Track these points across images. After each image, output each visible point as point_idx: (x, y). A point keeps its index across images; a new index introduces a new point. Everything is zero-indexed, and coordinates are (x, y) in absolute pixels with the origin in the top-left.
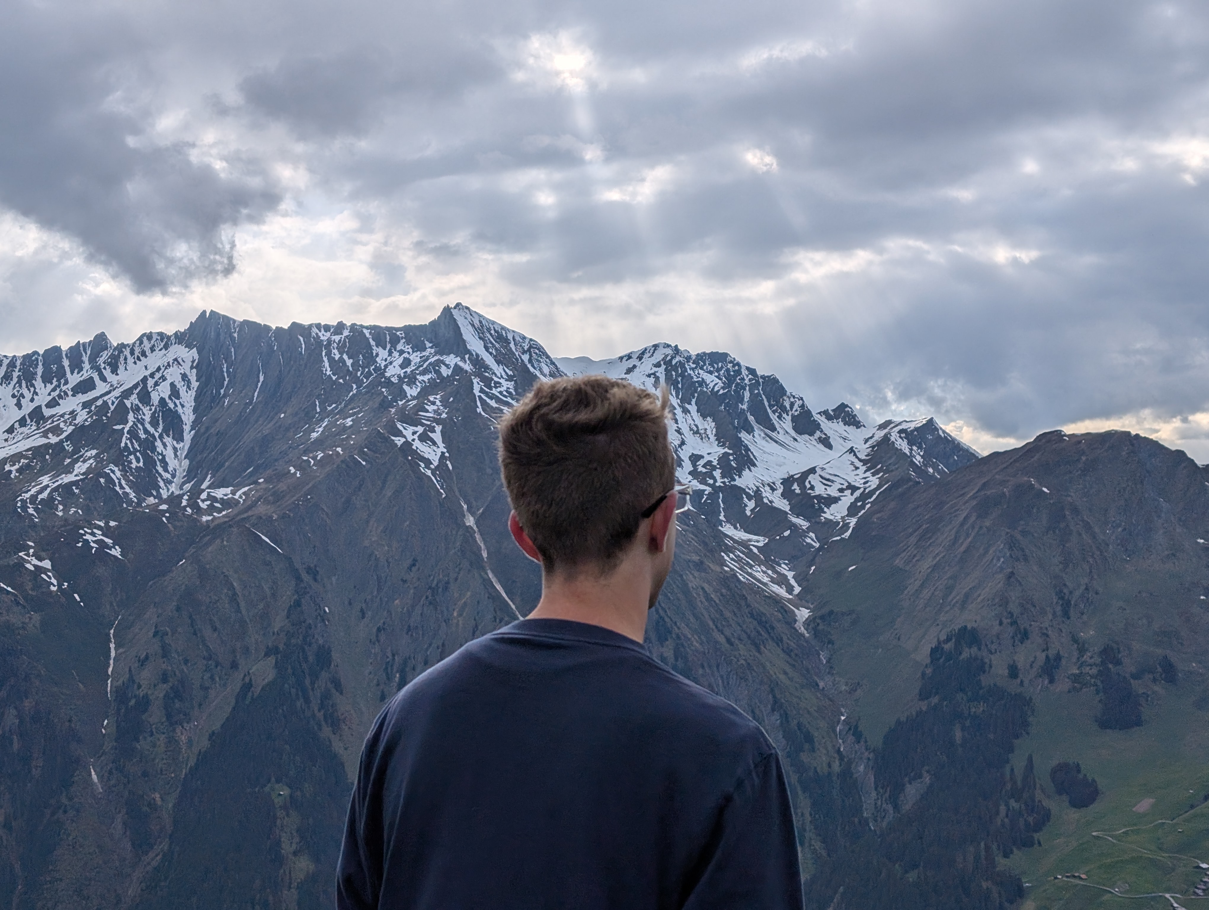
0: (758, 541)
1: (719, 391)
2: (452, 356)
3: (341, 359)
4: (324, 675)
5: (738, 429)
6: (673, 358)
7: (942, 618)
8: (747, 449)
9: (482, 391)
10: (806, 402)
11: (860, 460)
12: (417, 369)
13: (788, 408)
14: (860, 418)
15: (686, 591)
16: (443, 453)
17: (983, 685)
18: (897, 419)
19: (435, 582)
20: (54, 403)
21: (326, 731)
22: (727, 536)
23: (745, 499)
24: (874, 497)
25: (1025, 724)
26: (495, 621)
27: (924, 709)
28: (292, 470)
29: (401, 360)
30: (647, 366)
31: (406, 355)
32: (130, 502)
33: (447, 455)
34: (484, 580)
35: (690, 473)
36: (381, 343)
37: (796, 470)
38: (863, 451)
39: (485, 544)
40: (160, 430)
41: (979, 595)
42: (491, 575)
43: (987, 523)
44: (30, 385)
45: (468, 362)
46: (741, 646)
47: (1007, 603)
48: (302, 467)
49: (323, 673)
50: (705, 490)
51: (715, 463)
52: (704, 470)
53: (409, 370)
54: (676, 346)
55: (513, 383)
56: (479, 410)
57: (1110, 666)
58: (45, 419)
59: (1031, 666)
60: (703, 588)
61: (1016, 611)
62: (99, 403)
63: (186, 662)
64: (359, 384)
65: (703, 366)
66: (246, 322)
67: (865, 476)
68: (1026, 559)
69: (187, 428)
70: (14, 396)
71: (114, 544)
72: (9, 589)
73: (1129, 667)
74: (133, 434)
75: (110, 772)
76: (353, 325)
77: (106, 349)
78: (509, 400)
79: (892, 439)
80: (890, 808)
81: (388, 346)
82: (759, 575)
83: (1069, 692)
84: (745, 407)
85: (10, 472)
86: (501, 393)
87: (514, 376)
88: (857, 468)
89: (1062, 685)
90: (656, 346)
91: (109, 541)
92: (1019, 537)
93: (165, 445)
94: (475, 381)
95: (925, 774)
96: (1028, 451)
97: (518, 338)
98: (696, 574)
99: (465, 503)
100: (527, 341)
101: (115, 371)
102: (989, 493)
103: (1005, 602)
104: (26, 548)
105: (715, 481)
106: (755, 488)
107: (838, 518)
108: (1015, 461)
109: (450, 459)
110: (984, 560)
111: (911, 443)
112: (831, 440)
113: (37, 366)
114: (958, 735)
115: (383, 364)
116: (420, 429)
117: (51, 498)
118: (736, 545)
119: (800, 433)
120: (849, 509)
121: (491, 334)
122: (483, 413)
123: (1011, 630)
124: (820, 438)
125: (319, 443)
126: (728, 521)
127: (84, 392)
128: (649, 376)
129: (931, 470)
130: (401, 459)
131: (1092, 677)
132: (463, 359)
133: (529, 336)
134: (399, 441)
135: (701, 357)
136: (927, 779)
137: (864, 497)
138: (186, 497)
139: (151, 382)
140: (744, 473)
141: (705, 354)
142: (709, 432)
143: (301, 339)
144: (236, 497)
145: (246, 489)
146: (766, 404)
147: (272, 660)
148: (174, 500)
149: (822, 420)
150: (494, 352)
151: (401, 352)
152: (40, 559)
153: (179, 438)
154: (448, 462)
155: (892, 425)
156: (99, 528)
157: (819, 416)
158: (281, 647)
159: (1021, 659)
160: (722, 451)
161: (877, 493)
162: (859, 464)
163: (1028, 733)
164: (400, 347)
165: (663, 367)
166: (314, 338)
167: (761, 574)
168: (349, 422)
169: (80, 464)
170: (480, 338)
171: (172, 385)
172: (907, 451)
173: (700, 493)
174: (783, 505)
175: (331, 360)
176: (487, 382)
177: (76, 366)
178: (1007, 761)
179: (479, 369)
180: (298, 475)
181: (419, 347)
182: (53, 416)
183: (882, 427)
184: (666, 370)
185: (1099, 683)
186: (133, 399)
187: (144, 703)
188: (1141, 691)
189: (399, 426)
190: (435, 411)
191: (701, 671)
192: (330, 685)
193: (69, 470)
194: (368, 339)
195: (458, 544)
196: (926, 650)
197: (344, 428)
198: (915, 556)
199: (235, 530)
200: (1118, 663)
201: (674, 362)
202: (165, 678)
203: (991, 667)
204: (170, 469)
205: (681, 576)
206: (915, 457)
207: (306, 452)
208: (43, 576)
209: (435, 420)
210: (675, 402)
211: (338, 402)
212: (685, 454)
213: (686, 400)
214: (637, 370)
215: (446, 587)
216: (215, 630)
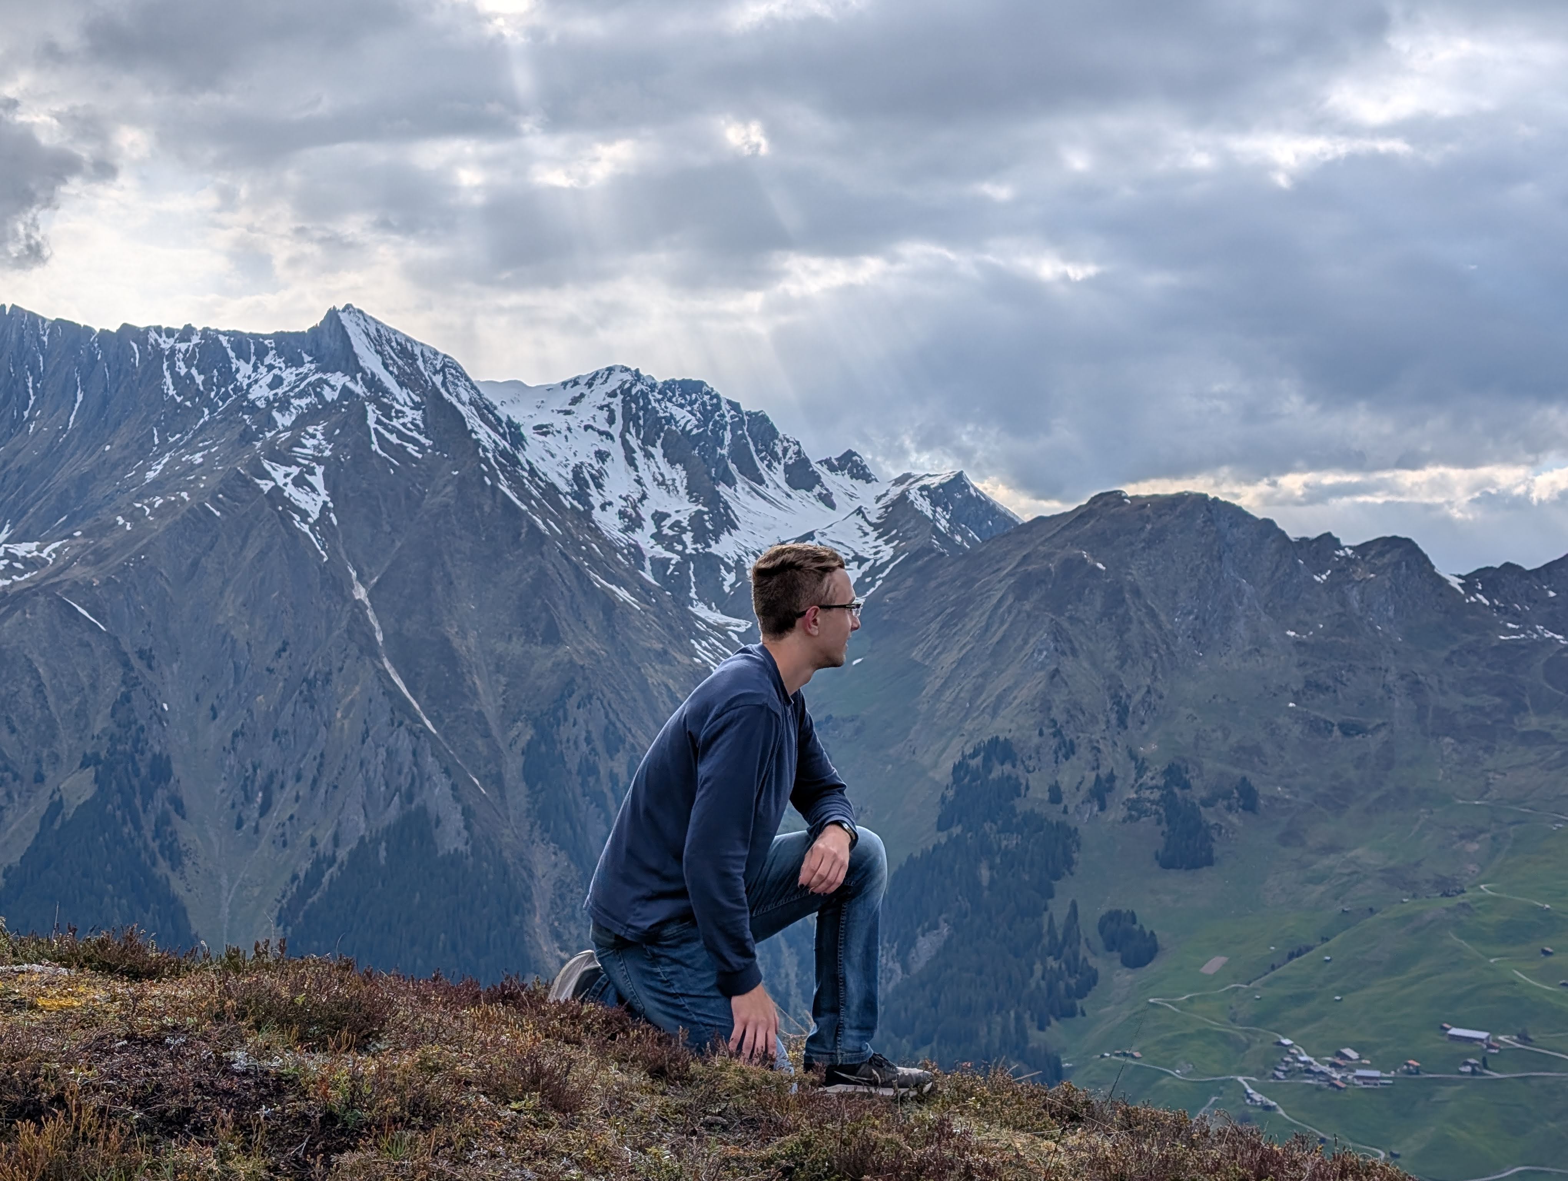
0: (738, 626)
1: (691, 430)
2: (339, 374)
3: (189, 375)
4: (161, 794)
5: (715, 481)
6: (633, 385)
7: (969, 726)
8: (727, 507)
9: (378, 422)
10: (803, 448)
11: (870, 524)
12: (291, 390)
13: (780, 455)
14: (871, 470)
15: (644, 687)
16: (325, 503)
17: (1018, 811)
18: (918, 473)
19: (312, 674)
21: (163, 867)
22: (698, 618)
23: (723, 571)
24: (887, 571)
25: (1069, 862)
26: (393, 724)
27: (943, 841)
28: (121, 520)
29: (269, 378)
30: (598, 395)
31: (276, 371)
33: (331, 505)
34: (379, 671)
35: (652, 536)
36: (242, 355)
38: (875, 512)
39: (380, 624)
41: (1015, 698)
42: (387, 665)
43: (1027, 606)
45: (360, 383)
47: (1050, 709)
48: (134, 516)
49: (159, 791)
50: (671, 559)
51: (685, 523)
52: (671, 533)
53: (280, 391)
54: (637, 371)
55: (421, 412)
56: (375, 447)
57: (1176, 790)
59: (1078, 789)
60: (667, 686)
61: (1061, 718)
64: (213, 408)
65: (671, 397)
66: (59, 321)
67: (876, 544)
68: (1074, 652)
73: (1199, 791)
76: (206, 330)
78: (415, 434)
79: (911, 497)
80: (898, 967)
81: (253, 359)
83: (1124, 821)
84: (725, 452)
86: (404, 425)
87: (422, 403)
88: (866, 534)
89: (1116, 813)
90: (610, 370)
92: (1066, 625)
94: (370, 408)
95: (942, 924)
96: (1081, 516)
97: (427, 354)
98: (659, 666)
99: (354, 569)
100: (440, 358)
102: (1030, 568)
103: (1046, 706)
105: (685, 547)
106: (736, 558)
108: (1064, 528)
109: (334, 511)
110: (1023, 653)
111: (934, 504)
112: (834, 498)
114: (985, 874)
115: (246, 382)
116: (295, 470)
118: (710, 630)
119: (795, 488)
121: (392, 347)
122: (380, 452)
123: (1054, 743)
124: (820, 494)
125: (158, 486)
126: (700, 600)
128: (601, 408)
129: (958, 538)
130: (268, 509)
131: (1153, 802)
132: (354, 379)
133: (442, 350)
134: (266, 486)
135: (670, 385)
136: (945, 930)
137: (874, 571)
140: (722, 537)
141: (674, 381)
142: (678, 483)
143: (135, 346)
145: (57, 544)
146: (752, 448)
147: (90, 772)
149: (823, 471)
150: (396, 371)
151: (271, 367)
154: (332, 515)
155: (912, 480)
157: (819, 466)
158: (103, 754)
159: (1066, 779)
160: (694, 508)
161: (891, 566)
162: (868, 529)
163: (1072, 874)
164: (268, 360)
165: (620, 397)
166: (152, 345)
168: (198, 458)
170: (377, 352)
172: (929, 514)
173: (666, 562)
175: (175, 375)
176: (386, 410)
178: (1046, 909)
179: (376, 392)
180: (128, 528)
181: (294, 361)
183: (899, 481)
184: (623, 401)
185: (1161, 811)
188: (1213, 822)
189: (266, 465)
190: (315, 447)
192: (169, 807)
194: (225, 348)
195: (344, 623)
196: (949, 766)
197: (192, 467)
198: (936, 648)
199: (41, 599)
200: (1186, 785)
201: (634, 391)
203: (1027, 788)
205: (639, 669)
206: (938, 521)
207: (139, 497)
209: (315, 459)
210: (634, 442)
211: (183, 431)
212: (646, 512)
213: (648, 441)
214: (585, 400)
215: (327, 680)
216: (13, 730)
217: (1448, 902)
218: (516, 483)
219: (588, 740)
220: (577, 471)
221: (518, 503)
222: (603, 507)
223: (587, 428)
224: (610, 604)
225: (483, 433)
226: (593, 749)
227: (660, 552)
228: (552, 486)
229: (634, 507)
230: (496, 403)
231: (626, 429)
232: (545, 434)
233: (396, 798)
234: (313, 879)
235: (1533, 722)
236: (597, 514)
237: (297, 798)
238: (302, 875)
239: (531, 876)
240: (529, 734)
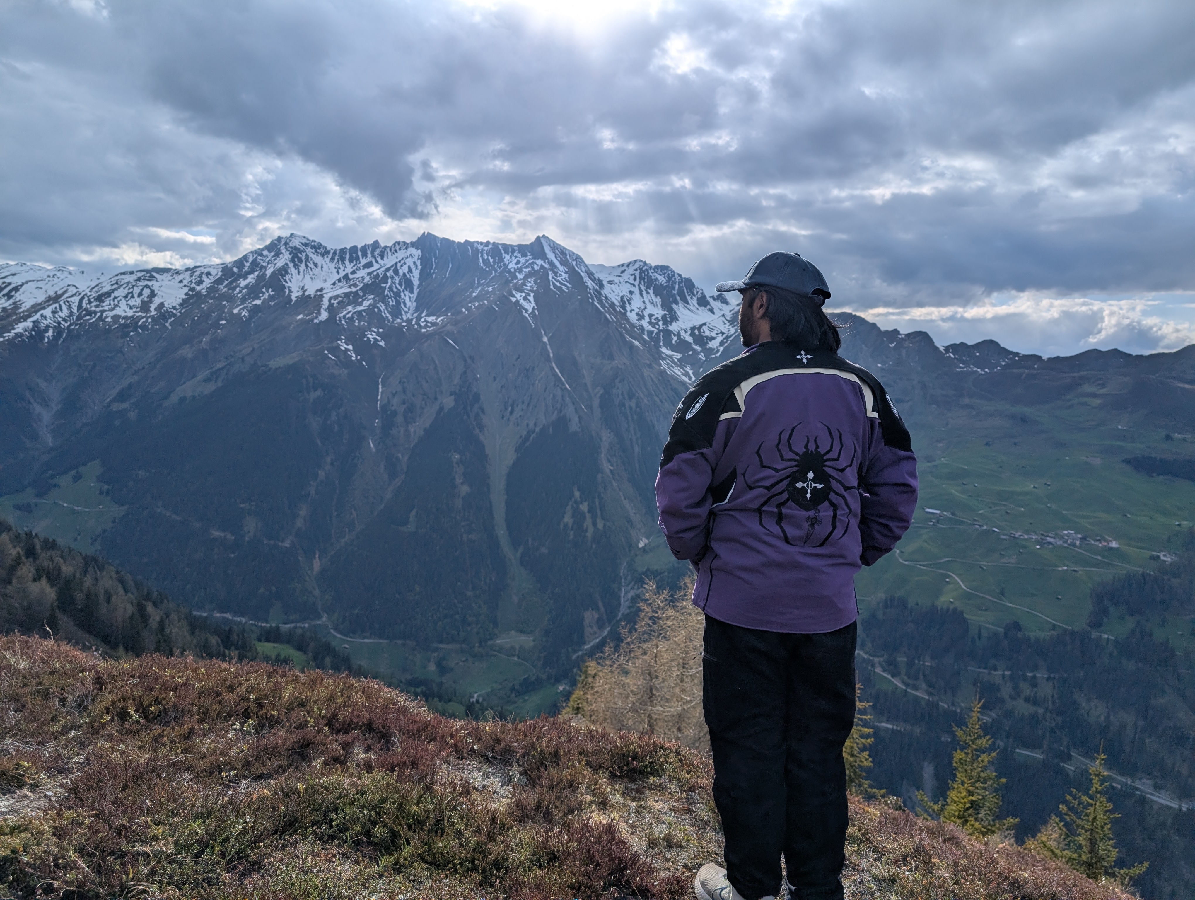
0: (677, 356)
1: (664, 284)
2: (540, 260)
3: (488, 259)
4: (476, 406)
5: (672, 303)
6: (643, 267)
8: (675, 312)
9: (553, 278)
12: (523, 265)
13: (696, 294)
15: (643, 377)
16: (534, 306)
19: (528, 366)
20: (353, 272)
22: (663, 353)
23: (673, 336)
26: (555, 386)
28: (464, 310)
29: (515, 261)
30: (631, 270)
31: (518, 258)
32: (389, 321)
33: (536, 307)
34: (550, 366)
35: (648, 322)
36: (507, 252)
37: (697, 323)
38: (729, 316)
39: (551, 350)
40: (403, 287)
42: (553, 364)
44: (343, 263)
45: (547, 263)
46: (666, 404)
48: (469, 309)
50: (654, 331)
51: (660, 318)
52: (654, 321)
53: (519, 266)
54: (645, 262)
55: (568, 275)
56: (552, 287)
58: (350, 280)
60: (650, 376)
62: (375, 273)
63: (414, 396)
64: (496, 271)
65: (657, 272)
66: (444, 239)
69: (415, 287)
70: (335, 268)
71: (382, 339)
72: (333, 358)
74: (391, 289)
75: (379, 443)
76: (494, 243)
77: (378, 247)
78: (566, 283)
81: (510, 254)
82: (676, 371)
85: (333, 304)
86: (562, 279)
87: (569, 272)
88: (725, 324)
90: (636, 261)
91: (379, 338)
93: (405, 295)
94: (550, 273)
97: (571, 254)
98: (648, 369)
99: (543, 330)
100: (575, 255)
101: (382, 258)
104: (341, 339)
105: (659, 327)
106: (677, 331)
107: (715, 347)
109: (537, 309)
112: (715, 311)
113: (346, 254)
115: (507, 262)
116: (524, 294)
117: (352, 317)
118: (666, 357)
119: (701, 306)
120: (720, 343)
121: (559, 251)
122: (553, 289)
124: (709, 309)
125: (477, 298)
126: (664, 346)
127: (368, 268)
128: (632, 275)
130: (514, 308)
132: (545, 262)
133: (576, 252)
134: (513, 300)
135: (657, 267)
137: (728, 337)
138: (414, 320)
139: (399, 265)
140: (673, 324)
141: (658, 266)
142: (658, 303)
143: (469, 248)
144: (438, 321)
145: (442, 318)
146: (685, 291)
147: (453, 397)
148: (409, 321)
149: (711, 301)
150: (559, 259)
151: (516, 257)
152: (347, 345)
153: (412, 292)
154: (536, 311)
156: (374, 332)
157: (709, 298)
158: (457, 391)
160: (663, 313)
162: (726, 322)
164: (515, 254)
165: (639, 271)
166: (475, 248)
167: (677, 371)
168: (490, 289)
169: (365, 302)
170: (553, 252)
171: (409, 267)
173: (652, 332)
174: (690, 339)
175: (483, 259)
176: (556, 274)
177: (365, 255)
179: (553, 267)
180: (466, 313)
181: (524, 255)
182: (353, 279)
186: (390, 273)
187: (395, 413)
189: (514, 292)
190: (531, 286)
191: (647, 414)
192: (479, 410)
193: (361, 304)
194: (500, 250)
195: (540, 350)
197: (488, 292)
199: (437, 337)
201: (644, 269)
202: (404, 403)
204: (407, 306)
205: (641, 370)
207: (470, 302)
208: (349, 353)
209: (530, 291)
210: (643, 288)
211: (486, 279)
212: (646, 313)
213: (648, 288)
214: (626, 272)
215: (533, 369)
216: (427, 382)
217: (929, 464)
218: (600, 302)
219: (622, 394)
220: (622, 298)
221: (601, 309)
222: (631, 311)
223: (626, 282)
224: (632, 347)
225: (590, 283)
226: (624, 398)
227: (651, 328)
228: (613, 303)
229: (642, 312)
230: (594, 272)
231: (640, 283)
232: (611, 284)
233: (556, 412)
234: (527, 438)
235: (967, 401)
236: (628, 314)
237: (522, 410)
238: (523, 436)
239: (601, 439)
240: (602, 391)
